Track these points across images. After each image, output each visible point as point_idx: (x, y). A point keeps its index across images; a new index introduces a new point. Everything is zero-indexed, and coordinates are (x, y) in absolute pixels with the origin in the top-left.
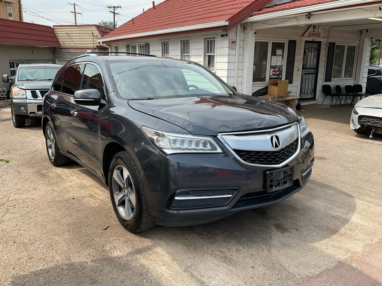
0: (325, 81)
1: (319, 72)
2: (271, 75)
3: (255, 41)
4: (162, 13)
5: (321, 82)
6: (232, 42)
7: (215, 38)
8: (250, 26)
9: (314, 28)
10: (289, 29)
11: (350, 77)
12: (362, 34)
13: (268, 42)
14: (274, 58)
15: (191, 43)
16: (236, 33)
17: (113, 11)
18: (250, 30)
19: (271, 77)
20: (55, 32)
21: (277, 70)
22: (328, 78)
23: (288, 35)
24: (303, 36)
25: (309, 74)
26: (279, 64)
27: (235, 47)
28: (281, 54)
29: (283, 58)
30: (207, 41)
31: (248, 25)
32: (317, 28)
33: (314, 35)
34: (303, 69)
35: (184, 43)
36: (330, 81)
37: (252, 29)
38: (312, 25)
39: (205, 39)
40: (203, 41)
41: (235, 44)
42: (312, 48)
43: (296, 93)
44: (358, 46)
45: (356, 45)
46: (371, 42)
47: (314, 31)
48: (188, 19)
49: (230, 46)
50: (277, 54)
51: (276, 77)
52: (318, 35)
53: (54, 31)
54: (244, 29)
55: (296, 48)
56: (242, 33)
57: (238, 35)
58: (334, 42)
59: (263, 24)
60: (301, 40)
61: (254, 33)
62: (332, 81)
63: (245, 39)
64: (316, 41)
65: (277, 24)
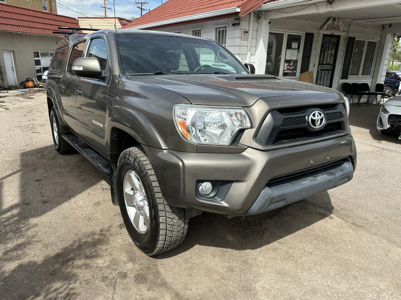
0: (342, 78)
1: (336, 68)
2: (285, 69)
3: (270, 33)
4: (178, 4)
5: (337, 80)
6: (244, 32)
7: (226, 27)
8: (264, 15)
9: (334, 20)
10: (306, 20)
11: (368, 75)
12: (384, 29)
13: (283, 34)
14: (289, 52)
15: (202, 33)
16: (248, 22)
17: (141, 7)
18: (264, 20)
19: (284, 72)
21: (291, 64)
22: (344, 75)
23: (305, 27)
24: (321, 28)
25: (325, 70)
26: (294, 58)
27: (247, 37)
28: (297, 47)
29: (298, 52)
30: (219, 31)
31: (262, 14)
32: (337, 21)
33: (333, 29)
34: (319, 65)
35: (196, 32)
36: (347, 78)
37: (266, 18)
38: (331, 17)
39: (216, 29)
40: (214, 31)
41: (247, 34)
42: (330, 42)
44: (379, 42)
45: (377, 41)
46: (393, 38)
47: (333, 24)
48: (200, 7)
49: (242, 37)
51: (290, 72)
52: (337, 28)
53: (78, 23)
54: (258, 18)
55: (313, 42)
56: (255, 22)
57: (251, 25)
58: (354, 37)
59: (279, 13)
60: (319, 34)
61: (268, 22)
62: (348, 79)
63: (258, 29)
64: (335, 34)
65: (294, 12)
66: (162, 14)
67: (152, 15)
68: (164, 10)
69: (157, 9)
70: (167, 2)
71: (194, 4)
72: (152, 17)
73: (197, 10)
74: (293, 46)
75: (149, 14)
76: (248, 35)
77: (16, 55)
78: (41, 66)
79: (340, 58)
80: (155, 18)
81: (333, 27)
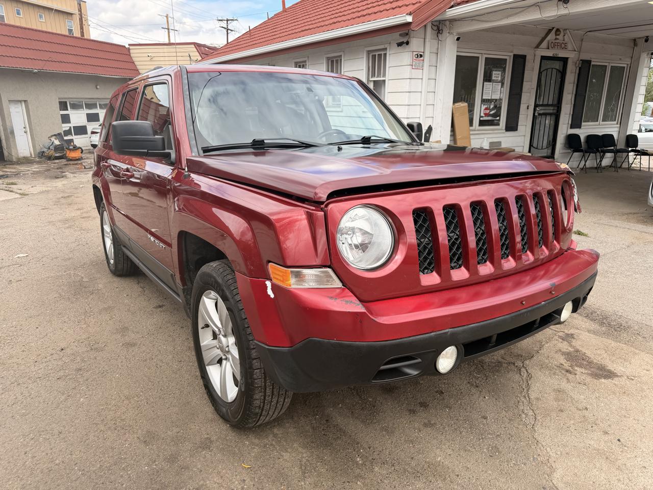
0: (571, 128)
1: (562, 112)
2: (482, 115)
3: (457, 56)
4: (298, 17)
5: (564, 129)
6: (416, 56)
7: (386, 49)
8: (448, 26)
9: (558, 33)
10: (514, 34)
11: (612, 121)
12: (637, 46)
13: (478, 57)
14: (488, 86)
15: (344, 60)
16: (423, 40)
17: (226, 27)
18: (448, 34)
19: (481, 119)
20: (132, 55)
21: (492, 106)
22: (576, 123)
23: (513, 46)
24: (537, 47)
25: (545, 114)
26: (496, 96)
27: (421, 64)
28: (500, 79)
29: (502, 86)
31: (445, 25)
32: (562, 34)
33: (556, 47)
34: (536, 106)
35: (332, 62)
36: (579, 127)
37: (452, 31)
38: (553, 28)
39: (369, 52)
40: (365, 56)
41: (422, 58)
42: (552, 68)
43: (523, 147)
44: (628, 67)
45: (625, 66)
46: (649, 61)
47: (556, 39)
48: (340, 19)
49: (414, 63)
50: (493, 78)
51: (489, 118)
52: (563, 46)
53: (130, 53)
54: (439, 32)
55: (526, 68)
56: (434, 39)
57: (428, 44)
58: (589, 59)
59: (474, 22)
60: (535, 55)
61: (456, 39)
62: (582, 127)
63: (439, 51)
64: (559, 56)
65: (501, 19)
66: (273, 34)
67: (256, 36)
68: (274, 27)
69: (261, 26)
70: (275, 15)
71: (326, 15)
72: (256, 39)
73: (335, 23)
74: (495, 77)
75: (249, 35)
76: (423, 60)
77: (30, 107)
78: (72, 125)
79: (569, 94)
80: (261, 40)
81: (556, 44)
